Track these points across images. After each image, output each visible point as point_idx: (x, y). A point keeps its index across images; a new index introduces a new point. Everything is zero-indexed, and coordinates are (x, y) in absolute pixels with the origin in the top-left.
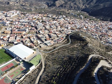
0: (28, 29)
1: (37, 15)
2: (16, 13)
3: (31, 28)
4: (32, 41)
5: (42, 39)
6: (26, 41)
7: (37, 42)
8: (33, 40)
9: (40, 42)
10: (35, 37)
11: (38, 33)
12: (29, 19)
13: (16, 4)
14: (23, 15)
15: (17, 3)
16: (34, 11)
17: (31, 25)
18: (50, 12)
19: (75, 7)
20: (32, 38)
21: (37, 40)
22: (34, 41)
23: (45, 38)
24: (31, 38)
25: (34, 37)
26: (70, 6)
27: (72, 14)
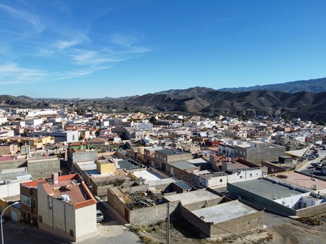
0: (81, 138)
2: (54, 110)
3: (95, 136)
5: (171, 160)
10: (115, 156)
14: (75, 114)
17: (98, 127)
19: (251, 112)
22: (96, 172)
24: (77, 158)
26: (234, 111)
27: (261, 119)
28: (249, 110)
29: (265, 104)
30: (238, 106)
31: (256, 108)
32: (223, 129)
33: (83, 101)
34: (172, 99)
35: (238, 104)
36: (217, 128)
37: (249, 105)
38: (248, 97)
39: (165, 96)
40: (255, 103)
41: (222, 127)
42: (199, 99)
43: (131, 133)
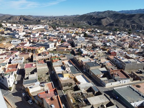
0: (55, 46)
1: (75, 29)
2: (43, 26)
3: (60, 44)
4: (55, 72)
5: (92, 69)
6: (35, 70)
7: (75, 80)
8: (58, 70)
9: (86, 82)
10: (69, 62)
11: (76, 52)
12: (60, 33)
13: (48, 22)
14: (52, 29)
15: (50, 21)
16: (70, 26)
17: (61, 39)
18: (95, 28)
20: (59, 63)
21: (73, 72)
22: (62, 75)
23: (104, 69)
24: (54, 64)
25: (66, 62)
26: (125, 25)
27: (138, 32)
28: (133, 24)
29: (142, 21)
30: (128, 23)
31: (137, 23)
32: (118, 40)
33: (55, 18)
34: (95, 18)
35: (128, 21)
36: (115, 40)
37: (133, 22)
38: (134, 17)
39: (92, 16)
40: (137, 21)
41: (117, 39)
42: (109, 18)
43: (76, 44)
